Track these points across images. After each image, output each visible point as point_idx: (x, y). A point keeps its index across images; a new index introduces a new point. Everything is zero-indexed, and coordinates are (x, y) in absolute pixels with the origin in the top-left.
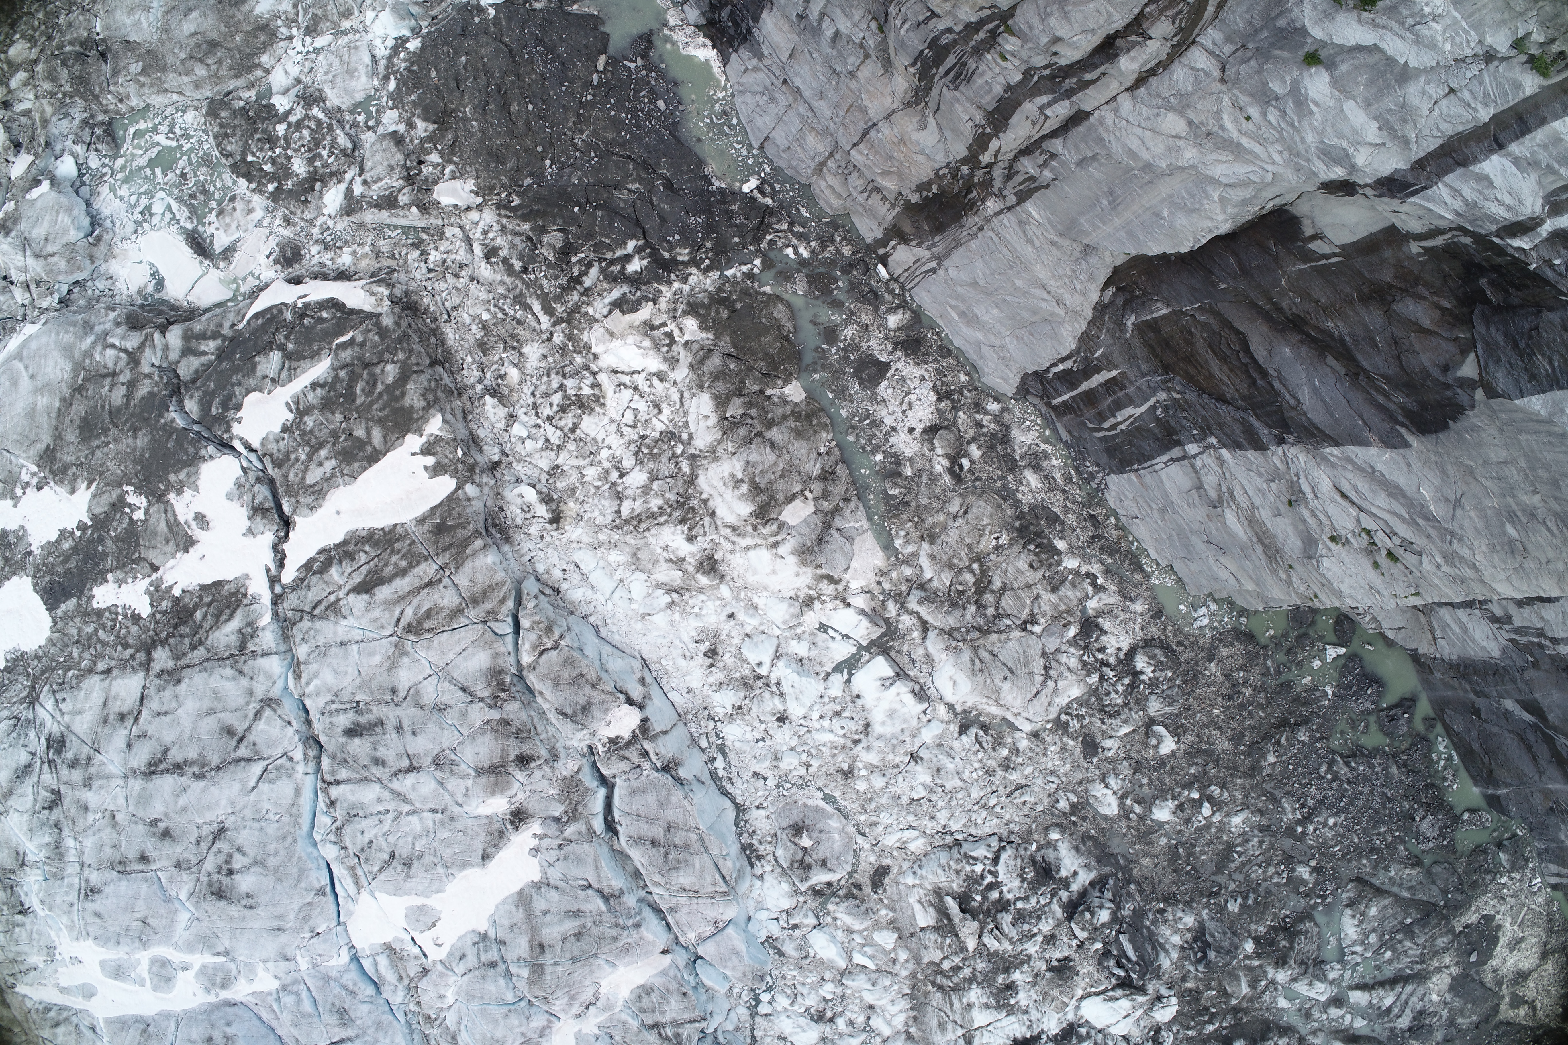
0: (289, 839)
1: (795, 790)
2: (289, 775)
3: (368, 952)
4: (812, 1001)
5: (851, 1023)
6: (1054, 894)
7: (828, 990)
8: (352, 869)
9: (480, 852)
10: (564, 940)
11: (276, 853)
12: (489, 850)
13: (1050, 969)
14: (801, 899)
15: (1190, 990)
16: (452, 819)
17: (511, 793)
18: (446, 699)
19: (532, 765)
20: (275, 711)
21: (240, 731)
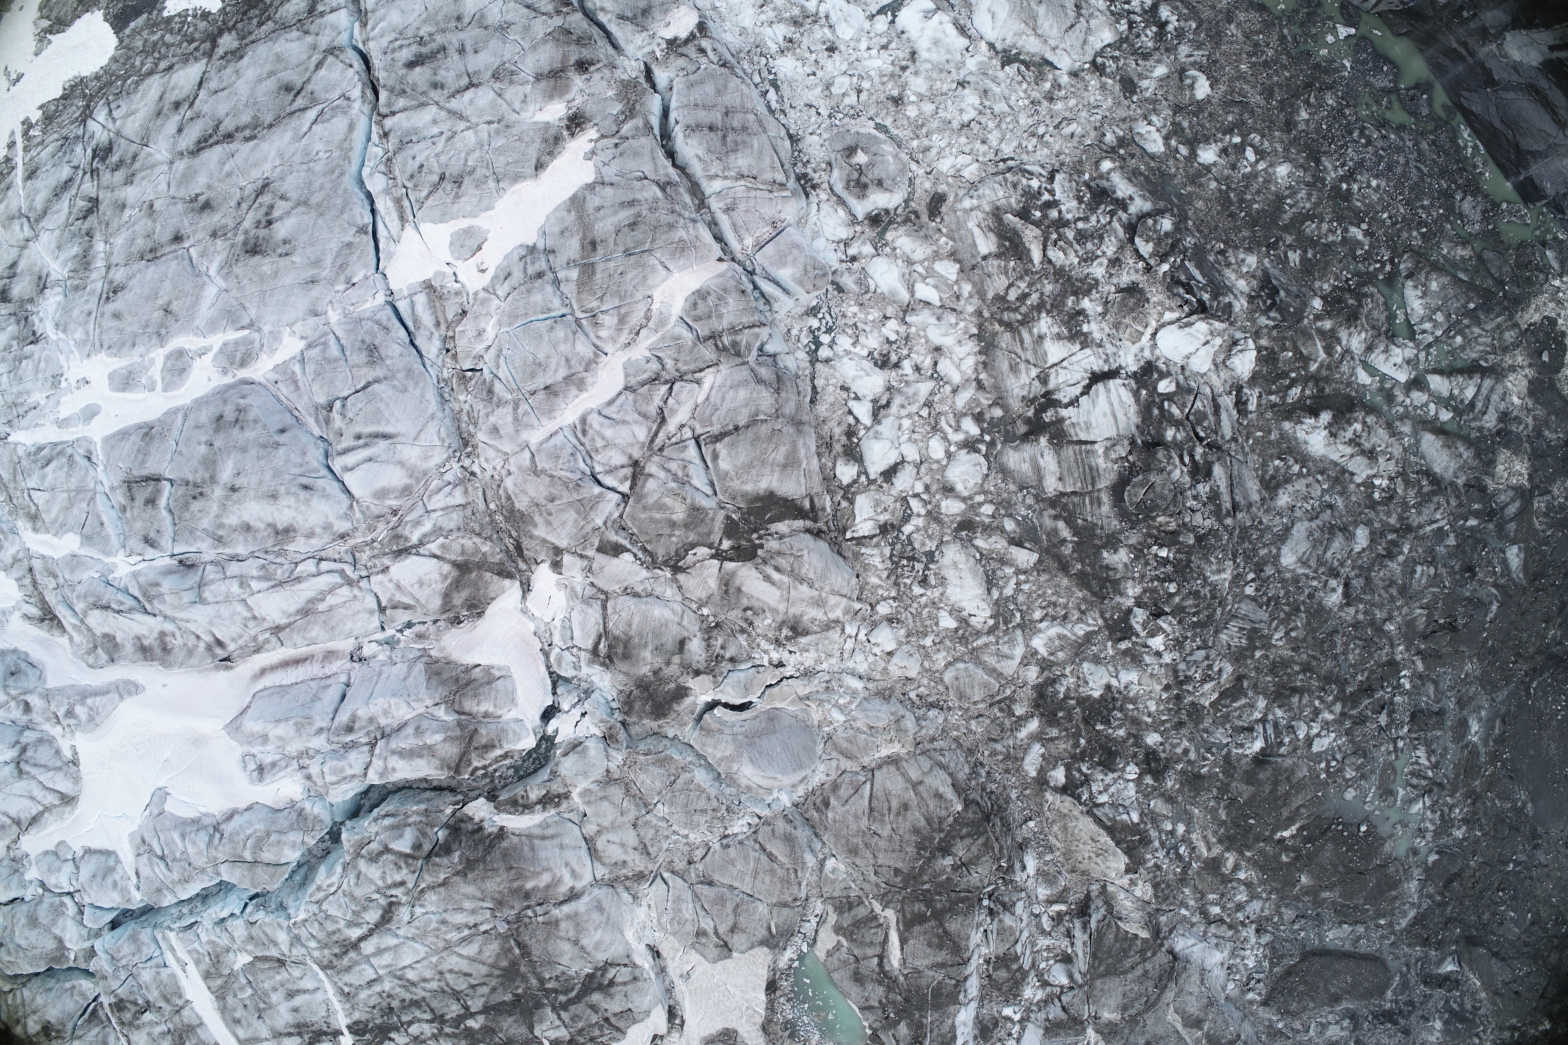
0: (337, 172)
1: (847, 120)
2: (345, 113)
3: (406, 293)
4: (872, 342)
5: (917, 369)
6: (1112, 213)
7: (891, 328)
8: (398, 201)
9: (534, 161)
10: (618, 232)
11: (322, 187)
12: (543, 158)
13: (1120, 291)
14: (858, 228)
15: (1266, 349)
16: (508, 127)
17: (569, 97)
18: (509, 17)
19: (592, 69)
20: (337, 57)
21: (298, 86)
